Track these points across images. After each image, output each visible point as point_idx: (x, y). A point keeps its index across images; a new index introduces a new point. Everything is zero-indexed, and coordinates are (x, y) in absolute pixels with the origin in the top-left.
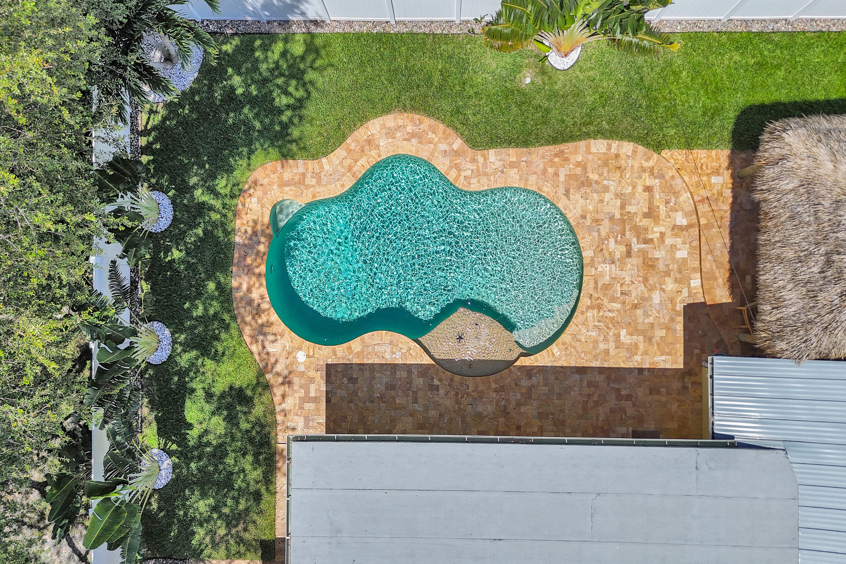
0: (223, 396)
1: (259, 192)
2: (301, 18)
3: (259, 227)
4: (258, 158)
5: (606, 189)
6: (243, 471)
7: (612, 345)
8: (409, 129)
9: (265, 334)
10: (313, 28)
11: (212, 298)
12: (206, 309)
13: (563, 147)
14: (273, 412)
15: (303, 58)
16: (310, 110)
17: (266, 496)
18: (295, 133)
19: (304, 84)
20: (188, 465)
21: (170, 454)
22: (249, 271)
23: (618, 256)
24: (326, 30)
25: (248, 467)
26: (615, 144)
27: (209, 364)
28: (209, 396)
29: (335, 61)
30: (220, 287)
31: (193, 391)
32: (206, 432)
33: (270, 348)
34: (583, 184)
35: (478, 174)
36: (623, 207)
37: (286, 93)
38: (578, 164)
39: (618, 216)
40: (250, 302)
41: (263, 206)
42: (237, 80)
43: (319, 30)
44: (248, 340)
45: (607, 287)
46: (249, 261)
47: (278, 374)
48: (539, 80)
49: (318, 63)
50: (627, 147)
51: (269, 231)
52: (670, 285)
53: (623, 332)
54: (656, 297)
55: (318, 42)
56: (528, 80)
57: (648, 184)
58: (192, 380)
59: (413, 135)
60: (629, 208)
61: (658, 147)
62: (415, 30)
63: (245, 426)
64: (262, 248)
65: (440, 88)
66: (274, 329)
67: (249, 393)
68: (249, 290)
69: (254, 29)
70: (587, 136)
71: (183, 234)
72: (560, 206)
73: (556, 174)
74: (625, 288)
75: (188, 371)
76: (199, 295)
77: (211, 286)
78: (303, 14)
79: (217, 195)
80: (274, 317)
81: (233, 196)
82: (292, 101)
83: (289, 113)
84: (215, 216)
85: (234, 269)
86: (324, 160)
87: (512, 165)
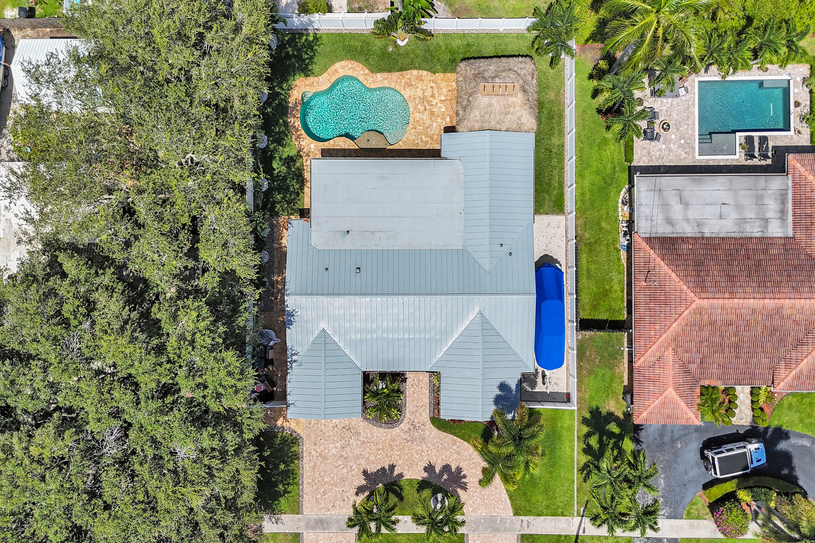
0: (285, 159)
1: (297, 89)
2: (312, 28)
3: (297, 101)
4: (297, 77)
5: (418, 87)
6: (293, 185)
7: (420, 141)
8: (350, 66)
9: (300, 138)
10: (316, 32)
11: (281, 125)
12: (279, 129)
13: (403, 72)
14: (303, 165)
15: (312, 41)
16: (315, 60)
17: (301, 194)
18: (310, 68)
19: (313, 51)
20: (273, 183)
21: (267, 179)
22: (294, 117)
23: (421, 110)
24: (321, 32)
25: (295, 184)
26: (420, 72)
27: (281, 148)
28: (281, 159)
29: (324, 42)
30: (284, 121)
31: (276, 157)
32: (280, 172)
33: (301, 143)
34: (410, 85)
35: (374, 82)
36: (423, 94)
37: (308, 54)
38: (408, 79)
39: (421, 97)
40: (295, 127)
41: (299, 93)
42: (290, 49)
43: (318, 32)
44: (294, 140)
45: (418, 121)
46: (294, 112)
47: (304, 152)
48: (394, 50)
49: (318, 43)
50: (425, 73)
51: (301, 102)
52: (439, 120)
53: (423, 137)
54: (435, 124)
55: (318, 36)
56: (391, 50)
57: (432, 85)
58: (274, 154)
59: (351, 68)
60: (425, 94)
61: (434, 73)
62: (351, 32)
63: (293, 170)
64: (298, 108)
65: (360, 52)
66: (303, 136)
67: (294, 158)
68: (294, 123)
69: (296, 32)
70: (411, 69)
71: (271, 103)
72: (402, 93)
73: (401, 82)
74: (424, 122)
75: (273, 151)
76: (277, 124)
77: (281, 121)
78: (313, 26)
79: (283, 89)
80: (303, 132)
81: (288, 90)
82: (309, 57)
83: (307, 61)
84: (282, 97)
85: (289, 115)
86: (320, 77)
87: (386, 79)
